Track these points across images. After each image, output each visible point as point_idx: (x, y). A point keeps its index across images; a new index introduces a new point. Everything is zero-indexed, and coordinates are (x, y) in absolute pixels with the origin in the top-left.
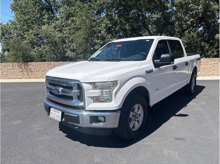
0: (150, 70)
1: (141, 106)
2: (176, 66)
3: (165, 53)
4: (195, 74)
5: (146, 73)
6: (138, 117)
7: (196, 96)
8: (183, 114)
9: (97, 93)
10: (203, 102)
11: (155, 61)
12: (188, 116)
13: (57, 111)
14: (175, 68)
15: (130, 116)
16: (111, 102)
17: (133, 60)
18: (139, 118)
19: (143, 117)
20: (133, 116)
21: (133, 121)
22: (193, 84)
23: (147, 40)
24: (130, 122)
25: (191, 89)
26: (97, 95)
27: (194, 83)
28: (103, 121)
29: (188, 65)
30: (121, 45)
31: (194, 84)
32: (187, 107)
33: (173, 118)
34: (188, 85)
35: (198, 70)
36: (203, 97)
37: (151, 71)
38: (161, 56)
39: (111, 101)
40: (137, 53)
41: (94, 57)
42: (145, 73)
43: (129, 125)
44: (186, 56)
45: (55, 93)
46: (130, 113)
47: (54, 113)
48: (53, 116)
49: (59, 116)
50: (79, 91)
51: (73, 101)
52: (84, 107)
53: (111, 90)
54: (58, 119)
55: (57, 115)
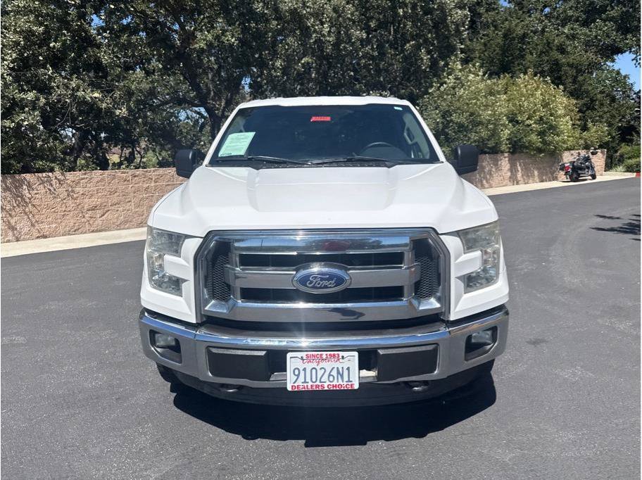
13: (334, 355)
23: (396, 108)
28: (486, 340)
39: (498, 280)
47: (314, 368)
48: (308, 379)
49: (348, 369)
50: (419, 263)
51: (405, 301)
52: (441, 313)
53: (496, 248)
54: (341, 383)
55: (335, 370)
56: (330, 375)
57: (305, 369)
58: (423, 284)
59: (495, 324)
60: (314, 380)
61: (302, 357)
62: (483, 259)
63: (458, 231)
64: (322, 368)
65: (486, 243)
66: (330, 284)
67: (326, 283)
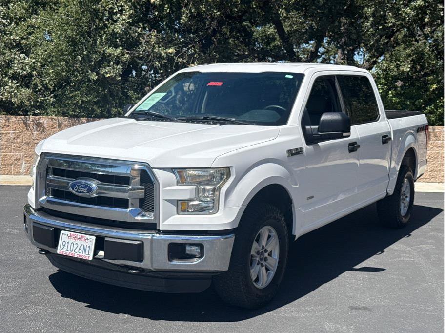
0: (297, 149)
1: (274, 233)
2: (355, 143)
3: (330, 109)
4: (410, 169)
5: (289, 156)
6: (268, 257)
7: (411, 232)
8: (372, 266)
10: (427, 243)
11: (308, 127)
12: (385, 271)
13: (83, 237)
14: (353, 147)
15: (253, 252)
16: (217, 214)
17: (254, 122)
18: (268, 261)
19: (278, 260)
20: (258, 253)
21: (258, 264)
22: (404, 197)
23: (287, 76)
24: (251, 266)
25: (399, 210)
26: (186, 197)
27: (408, 195)
28: (197, 254)
29: (390, 142)
30: (222, 83)
31: (408, 199)
32: (384, 253)
33: (347, 274)
34: (388, 197)
35: (419, 159)
36: (431, 234)
37: (298, 152)
38: (321, 116)
39: (217, 212)
40: (260, 107)
41: (147, 109)
42: (286, 154)
43: (249, 270)
44: (385, 120)
46: (252, 244)
47: (72, 243)
48: (69, 249)
49: (89, 247)
50: (143, 187)
51: (129, 210)
52: (156, 224)
53: (216, 187)
54: (84, 254)
55: (83, 246)
56: (80, 249)
57: (68, 243)
58: (147, 202)
59: (200, 242)
60: (71, 250)
61: (68, 235)
62: (200, 193)
63: (172, 169)
64: (76, 244)
65: (206, 183)
66: (85, 190)
67: (83, 190)
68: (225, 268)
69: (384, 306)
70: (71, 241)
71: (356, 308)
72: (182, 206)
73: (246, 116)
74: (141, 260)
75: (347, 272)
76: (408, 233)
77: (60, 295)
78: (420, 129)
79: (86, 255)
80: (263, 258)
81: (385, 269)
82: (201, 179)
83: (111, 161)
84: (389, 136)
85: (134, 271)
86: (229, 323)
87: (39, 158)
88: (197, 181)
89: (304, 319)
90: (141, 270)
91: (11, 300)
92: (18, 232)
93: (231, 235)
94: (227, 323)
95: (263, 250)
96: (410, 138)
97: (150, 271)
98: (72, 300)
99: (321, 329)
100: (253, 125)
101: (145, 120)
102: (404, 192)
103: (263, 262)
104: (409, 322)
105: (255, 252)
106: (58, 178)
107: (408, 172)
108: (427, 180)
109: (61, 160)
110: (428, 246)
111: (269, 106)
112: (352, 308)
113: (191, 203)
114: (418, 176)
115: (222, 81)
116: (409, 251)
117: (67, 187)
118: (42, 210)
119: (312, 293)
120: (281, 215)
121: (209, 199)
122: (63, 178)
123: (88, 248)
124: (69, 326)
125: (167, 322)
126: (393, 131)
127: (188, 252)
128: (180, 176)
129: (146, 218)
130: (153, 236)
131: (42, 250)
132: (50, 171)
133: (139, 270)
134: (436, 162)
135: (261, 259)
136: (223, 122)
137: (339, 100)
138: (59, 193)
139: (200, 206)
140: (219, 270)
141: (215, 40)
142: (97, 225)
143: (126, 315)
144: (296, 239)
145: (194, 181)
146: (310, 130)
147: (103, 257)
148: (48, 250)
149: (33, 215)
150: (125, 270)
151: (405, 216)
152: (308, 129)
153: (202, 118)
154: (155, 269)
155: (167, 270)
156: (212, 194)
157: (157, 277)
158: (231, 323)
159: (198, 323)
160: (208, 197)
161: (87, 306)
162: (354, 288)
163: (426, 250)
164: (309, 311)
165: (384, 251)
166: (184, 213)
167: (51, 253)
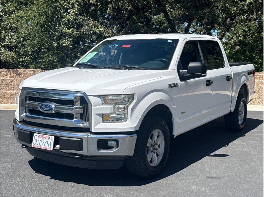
0: (174, 84)
1: (161, 134)
2: (210, 80)
3: (194, 60)
4: (244, 97)
5: (169, 88)
6: (158, 148)
7: (245, 134)
8: (221, 154)
9: (107, 109)
10: (255, 140)
11: (181, 71)
12: (229, 156)
13: (47, 137)
14: (209, 83)
15: (148, 145)
16: (126, 122)
17: (149, 68)
18: (158, 150)
19: (164, 149)
20: (152, 145)
21: (152, 152)
22: (241, 113)
23: (169, 41)
24: (148, 152)
25: (238, 121)
27: (243, 112)
28: (114, 146)
29: (231, 80)
30: (130, 46)
31: (243, 114)
32: (229, 146)
33: (206, 158)
34: (231, 113)
35: (250, 90)
36: (257, 134)
37: (175, 85)
38: (188, 64)
40: (153, 59)
41: (86, 62)
42: (168, 86)
43: (146, 155)
44: (228, 67)
45: (45, 110)
46: (148, 140)
48: (39, 144)
50: (82, 107)
51: (74, 120)
52: (90, 128)
53: (126, 106)
54: (47, 147)
55: (47, 142)
56: (45, 144)
57: (38, 140)
58: (85, 116)
59: (116, 139)
61: (38, 136)
62: (116, 110)
63: (99, 95)
64: (43, 141)
65: (120, 103)
66: (48, 109)
67: (47, 109)
68: (131, 154)
69: (227, 176)
70: (40, 139)
71: (211, 178)
72: (105, 118)
73: (145, 65)
74: (81, 149)
75: (206, 157)
76: (243, 134)
77: (35, 172)
78: (250, 73)
79: (49, 147)
80: (155, 149)
81: (229, 155)
82: (117, 102)
83: (63, 91)
84: (231, 77)
85: (77, 157)
86: (134, 187)
87: (21, 90)
88: (114, 103)
89: (180, 184)
90: (82, 156)
91: (6, 175)
92: (11, 136)
93: (135, 134)
94: (133, 187)
95: (155, 144)
96: (244, 78)
97: (87, 156)
98: (42, 175)
99: (189, 190)
100: (148, 70)
101: (84, 68)
102: (241, 110)
103: (155, 151)
104: (242, 185)
105: (150, 145)
106: (32, 102)
107: (243, 98)
108: (256, 104)
109: (35, 92)
110: (255, 142)
111: (158, 59)
112: (208, 177)
113: (111, 116)
114: (249, 101)
115: (130, 45)
116: (244, 145)
117: (37, 108)
118: (23, 122)
119: (185, 169)
120: (165, 123)
121: (121, 113)
122: (35, 102)
123: (50, 143)
124: (39, 189)
125: (98, 186)
126: (233, 73)
127: (109, 145)
128: (104, 100)
129: (85, 125)
130: (89, 135)
131: (23, 145)
132: (28, 98)
133: (80, 156)
134: (261, 93)
135: (154, 149)
136: (130, 68)
137: (200, 55)
138: (33, 111)
139: (116, 118)
140: (128, 155)
141: (128, 23)
142: (55, 130)
143: (74, 183)
144: (175, 137)
145: (113, 102)
146: (182, 72)
147: (59, 149)
148: (27, 145)
149: (18, 124)
150: (72, 156)
151: (242, 124)
152: (181, 72)
153: (118, 66)
154: (90, 155)
155: (98, 155)
156: (123, 110)
157: (92, 160)
158: (135, 187)
159: (116, 187)
160: (120, 112)
161: (50, 178)
162: (210, 166)
163: (254, 144)
164: (183, 180)
165: (229, 145)
166: (107, 122)
167: (29, 147)
